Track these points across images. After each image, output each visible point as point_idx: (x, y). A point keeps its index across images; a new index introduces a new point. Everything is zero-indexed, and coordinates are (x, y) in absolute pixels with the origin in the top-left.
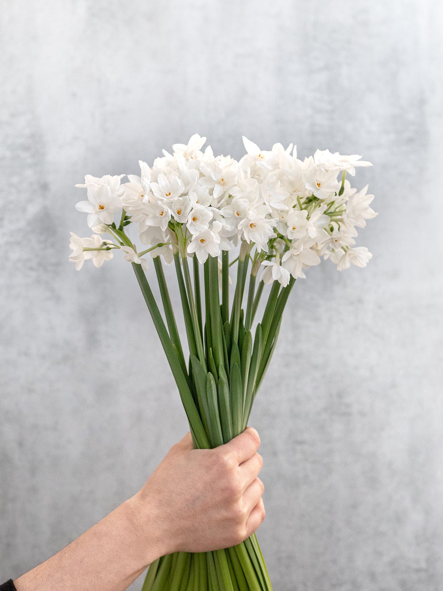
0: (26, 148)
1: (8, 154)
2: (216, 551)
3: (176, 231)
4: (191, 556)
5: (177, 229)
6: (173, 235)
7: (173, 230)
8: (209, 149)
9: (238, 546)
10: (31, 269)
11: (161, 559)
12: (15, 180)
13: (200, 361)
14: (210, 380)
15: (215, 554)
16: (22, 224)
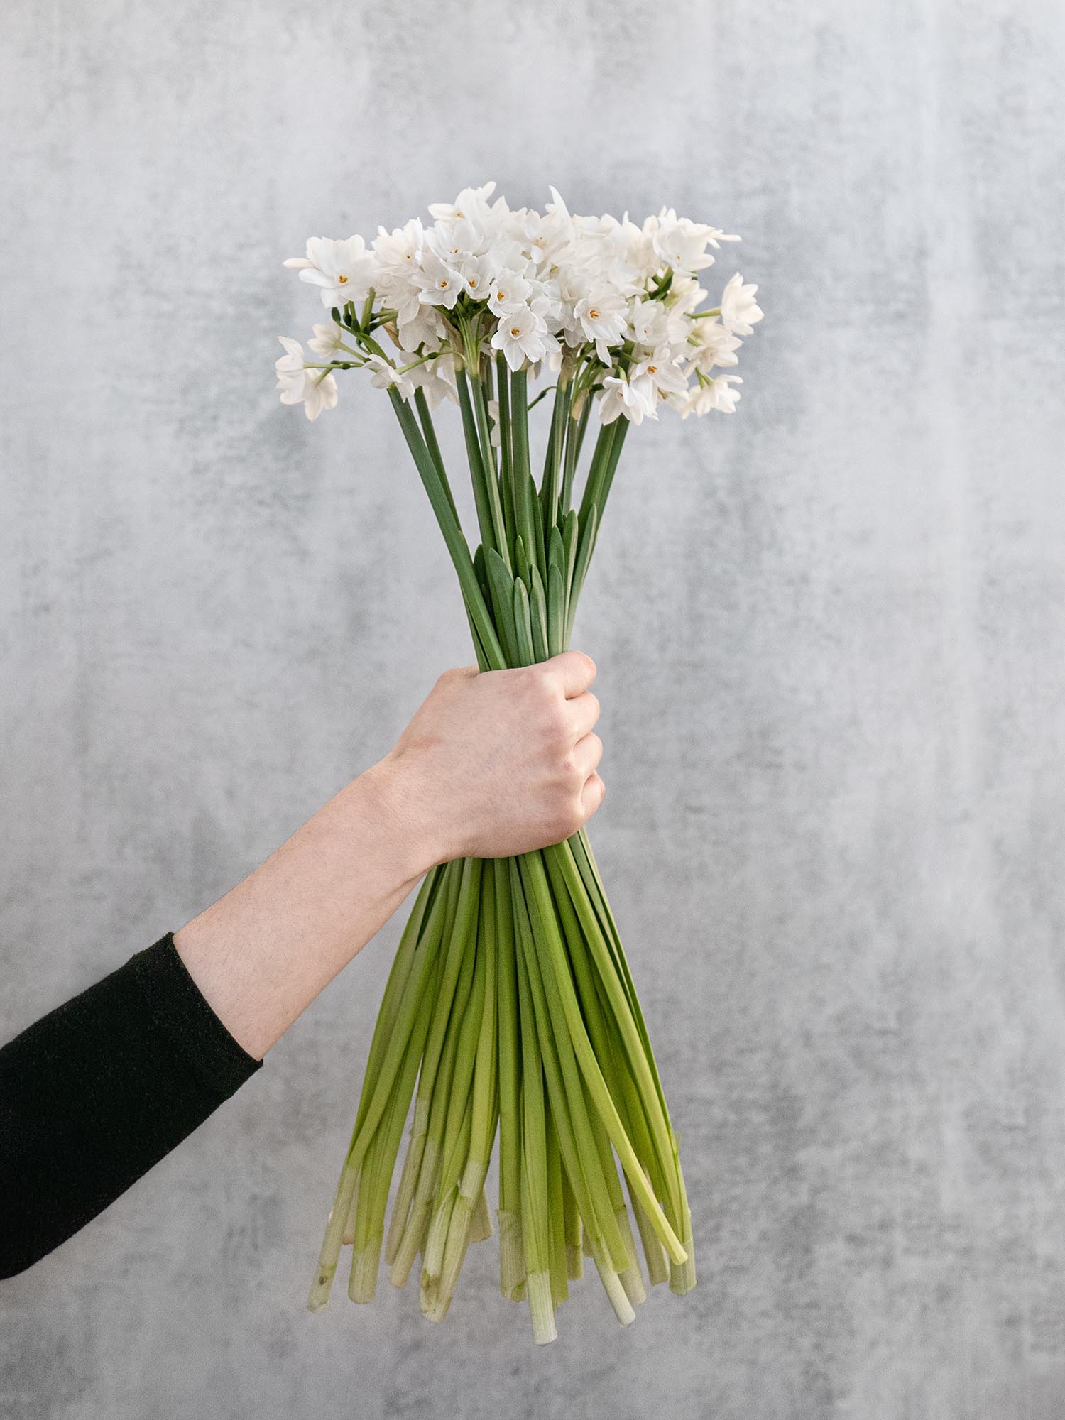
0: (261, 302)
1: (230, 310)
2: (523, 855)
3: (461, 327)
4: (485, 865)
5: (463, 322)
6: (455, 336)
7: (456, 327)
8: (502, 200)
9: (558, 846)
10: (261, 503)
11: (441, 868)
12: (240, 353)
13: (501, 556)
14: (520, 590)
15: (521, 862)
16: (249, 428)
